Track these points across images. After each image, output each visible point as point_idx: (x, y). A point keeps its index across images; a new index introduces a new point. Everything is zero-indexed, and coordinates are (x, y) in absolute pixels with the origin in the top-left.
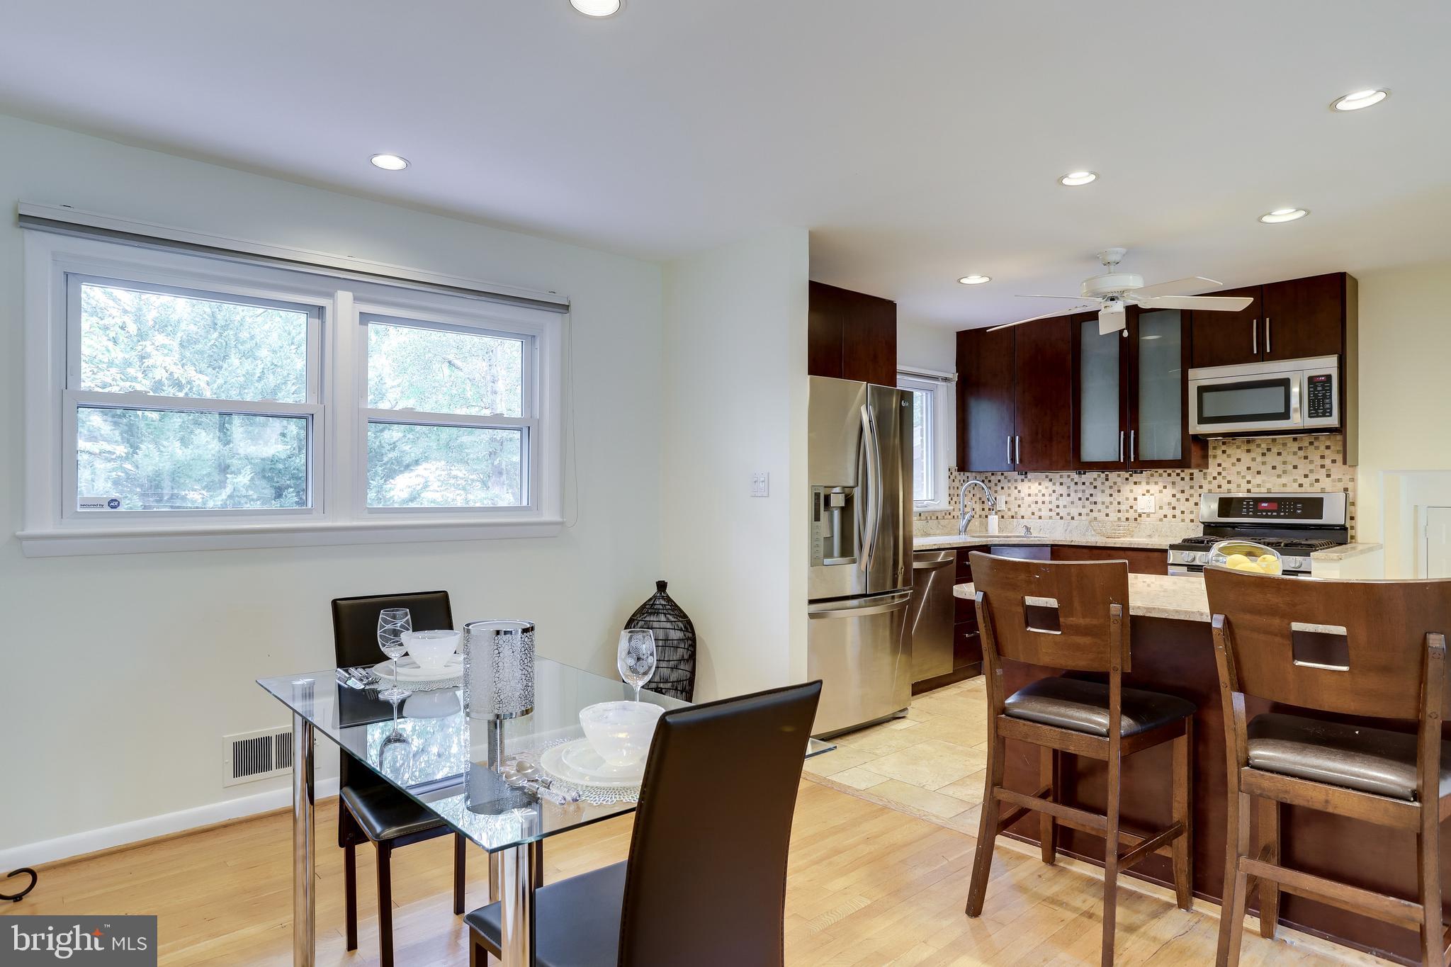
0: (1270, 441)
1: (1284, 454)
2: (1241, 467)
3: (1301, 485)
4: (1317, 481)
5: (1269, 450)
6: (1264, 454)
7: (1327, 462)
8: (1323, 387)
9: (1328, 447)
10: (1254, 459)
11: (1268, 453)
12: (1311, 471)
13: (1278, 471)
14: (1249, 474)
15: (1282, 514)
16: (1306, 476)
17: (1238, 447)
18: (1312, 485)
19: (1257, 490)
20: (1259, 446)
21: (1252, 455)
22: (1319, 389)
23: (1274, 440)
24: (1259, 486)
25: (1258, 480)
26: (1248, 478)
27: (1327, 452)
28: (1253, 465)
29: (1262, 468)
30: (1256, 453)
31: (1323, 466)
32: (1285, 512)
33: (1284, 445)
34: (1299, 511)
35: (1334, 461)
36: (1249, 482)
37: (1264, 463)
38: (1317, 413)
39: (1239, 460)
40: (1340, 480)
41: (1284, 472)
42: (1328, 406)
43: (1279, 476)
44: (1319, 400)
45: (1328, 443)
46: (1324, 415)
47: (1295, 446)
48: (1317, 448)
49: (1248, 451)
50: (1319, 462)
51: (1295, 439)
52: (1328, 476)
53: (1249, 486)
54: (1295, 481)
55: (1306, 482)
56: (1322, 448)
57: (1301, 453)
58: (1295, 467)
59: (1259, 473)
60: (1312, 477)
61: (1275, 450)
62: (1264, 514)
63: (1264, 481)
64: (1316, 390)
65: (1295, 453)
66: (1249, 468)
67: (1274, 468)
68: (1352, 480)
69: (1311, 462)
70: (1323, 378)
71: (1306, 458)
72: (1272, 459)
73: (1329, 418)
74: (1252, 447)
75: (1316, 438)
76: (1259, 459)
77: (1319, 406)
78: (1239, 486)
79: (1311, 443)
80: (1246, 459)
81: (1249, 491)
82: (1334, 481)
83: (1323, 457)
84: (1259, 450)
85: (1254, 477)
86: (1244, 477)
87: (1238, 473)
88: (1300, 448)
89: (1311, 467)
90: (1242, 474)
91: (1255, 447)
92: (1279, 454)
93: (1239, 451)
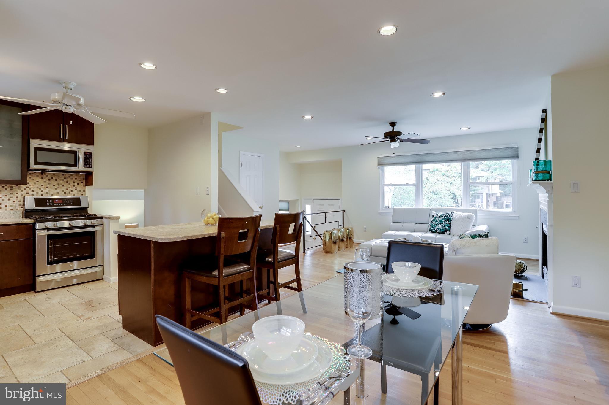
0: (52, 175)
1: (58, 180)
2: (39, 185)
3: (65, 193)
4: (72, 191)
5: (52, 178)
6: (49, 180)
7: (76, 184)
8: (89, 156)
9: (76, 179)
10: (45, 182)
11: (51, 179)
12: (70, 187)
13: (56, 187)
14: (43, 188)
15: (65, 204)
16: (67, 189)
17: (38, 176)
18: (70, 193)
19: (46, 195)
20: (47, 176)
21: (44, 180)
22: (88, 157)
23: (54, 174)
24: (47, 193)
25: (47, 190)
26: (42, 190)
27: (75, 181)
28: (44, 184)
29: (49, 186)
30: (46, 179)
31: (74, 186)
32: (66, 203)
33: (59, 176)
34: (72, 203)
35: (78, 184)
36: (42, 191)
37: (50, 184)
38: (87, 166)
39: (37, 182)
40: (80, 191)
41: (59, 187)
42: (90, 164)
43: (56, 189)
44: (87, 162)
45: (76, 177)
46: (89, 167)
47: (63, 177)
48: (72, 179)
49: (42, 178)
50: (72, 184)
51: (63, 175)
52: (76, 189)
53: (43, 193)
54: (63, 191)
55: (67, 192)
56: (74, 179)
57: (65, 180)
58: (63, 186)
59: (47, 187)
60: (70, 190)
61: (54, 178)
62: (57, 205)
63: (49, 191)
64: (86, 157)
65: (63, 180)
66: (42, 185)
67: (54, 186)
68: (84, 191)
69: (70, 184)
70: (89, 153)
71: (67, 182)
72: (53, 182)
73: (90, 168)
74: (44, 176)
75: (72, 175)
76: (47, 182)
77: (87, 164)
78: (37, 193)
79: (69, 177)
80: (41, 181)
81: (42, 195)
82: (78, 191)
83: (74, 182)
84: (48, 178)
85: (45, 189)
86: (40, 189)
87: (37, 187)
88: (65, 178)
89: (69, 186)
90: (39, 188)
91: (45, 177)
92: (56, 180)
93: (37, 178)
